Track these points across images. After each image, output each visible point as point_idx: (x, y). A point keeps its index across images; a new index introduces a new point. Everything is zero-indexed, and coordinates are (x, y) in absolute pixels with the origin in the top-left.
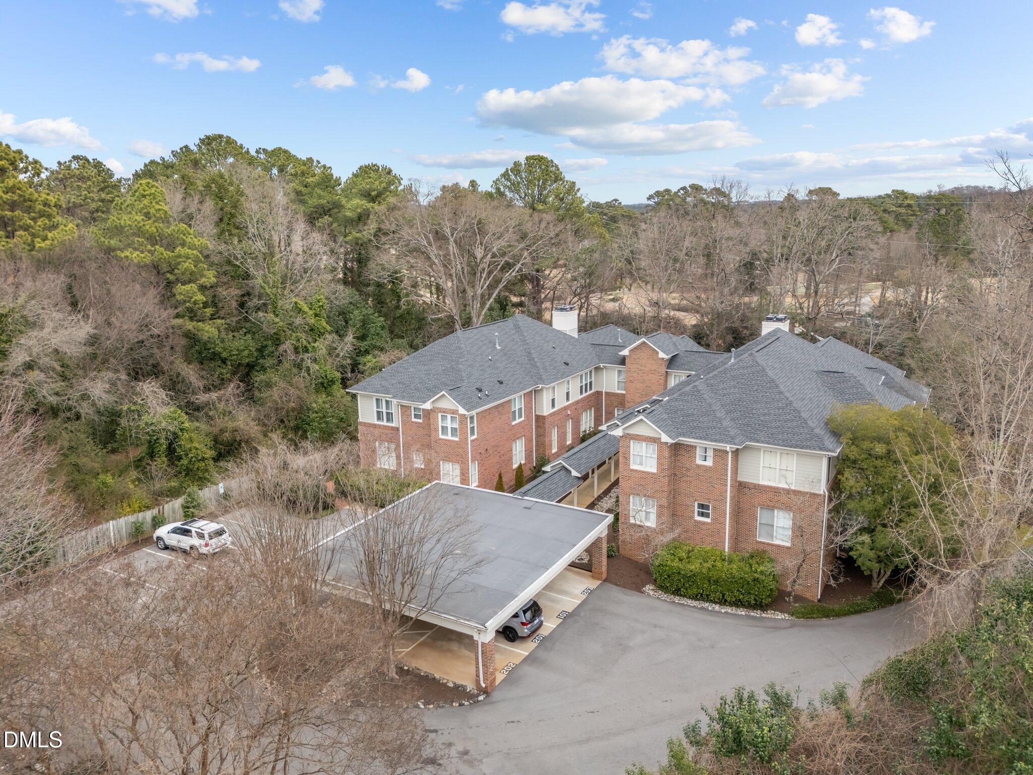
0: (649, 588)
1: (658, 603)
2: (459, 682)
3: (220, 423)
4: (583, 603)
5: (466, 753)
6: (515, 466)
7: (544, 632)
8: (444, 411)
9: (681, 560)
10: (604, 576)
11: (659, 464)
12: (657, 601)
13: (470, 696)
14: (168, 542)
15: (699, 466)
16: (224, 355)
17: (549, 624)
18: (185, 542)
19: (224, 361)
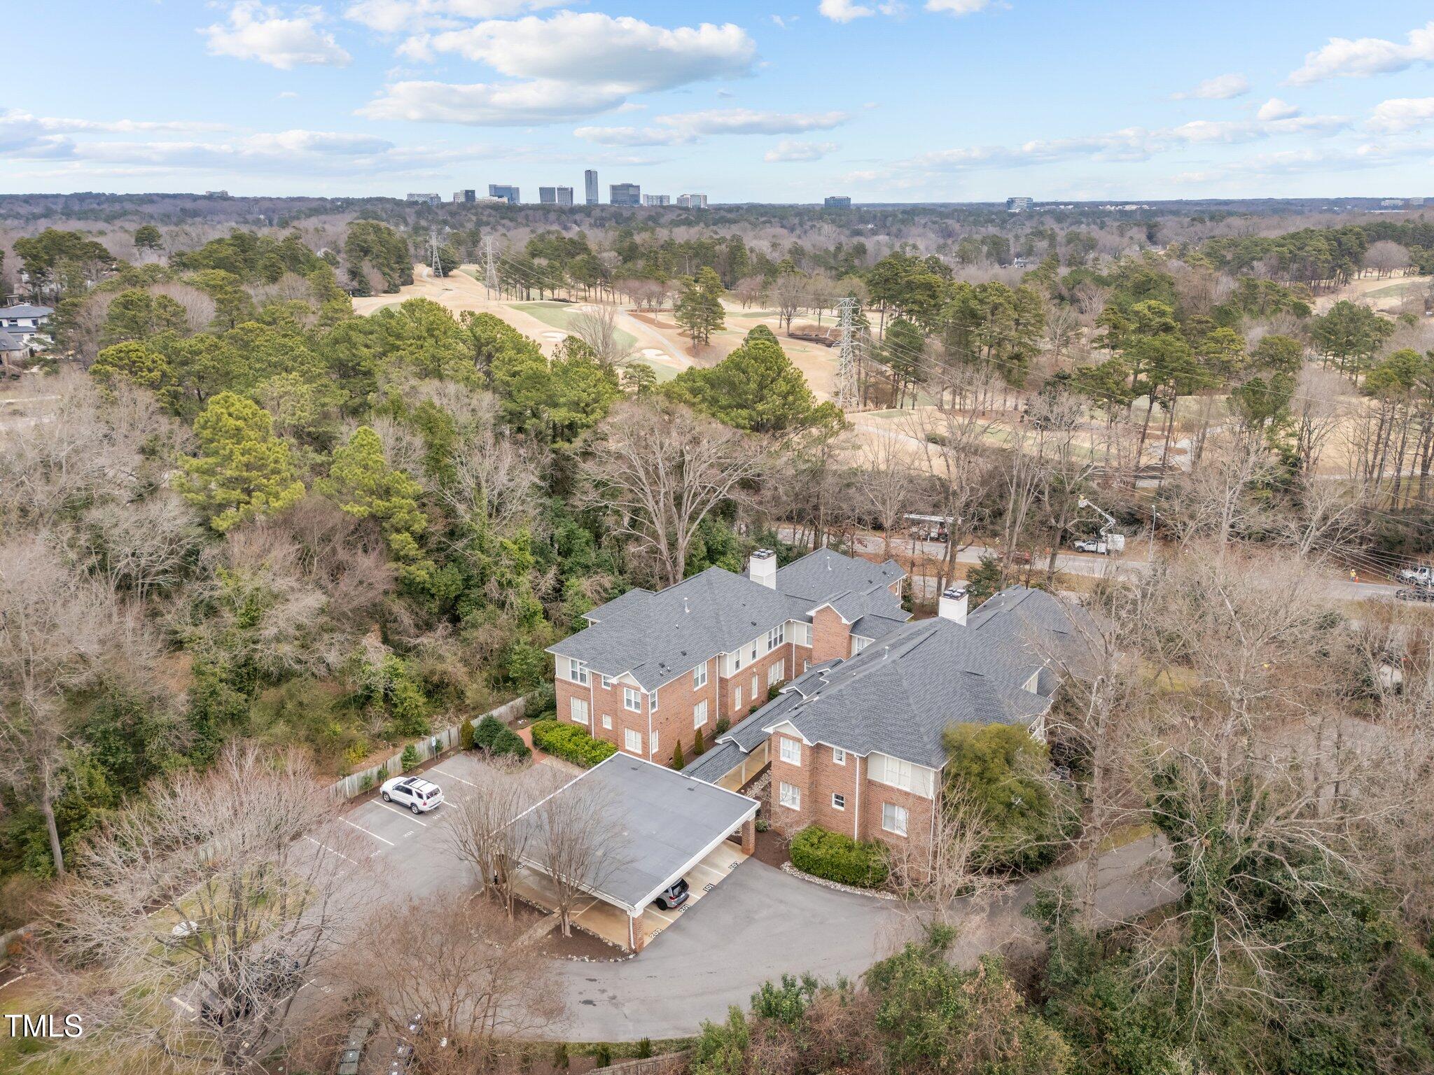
0: (787, 866)
1: (789, 880)
2: (617, 942)
3: (430, 663)
4: (729, 876)
5: (614, 998)
6: (696, 727)
7: (690, 903)
8: (629, 687)
9: (812, 845)
10: (752, 851)
11: (803, 760)
12: (790, 878)
13: (624, 955)
14: (392, 797)
15: (835, 765)
16: (433, 591)
17: (695, 895)
18: (406, 799)
19: (433, 596)
